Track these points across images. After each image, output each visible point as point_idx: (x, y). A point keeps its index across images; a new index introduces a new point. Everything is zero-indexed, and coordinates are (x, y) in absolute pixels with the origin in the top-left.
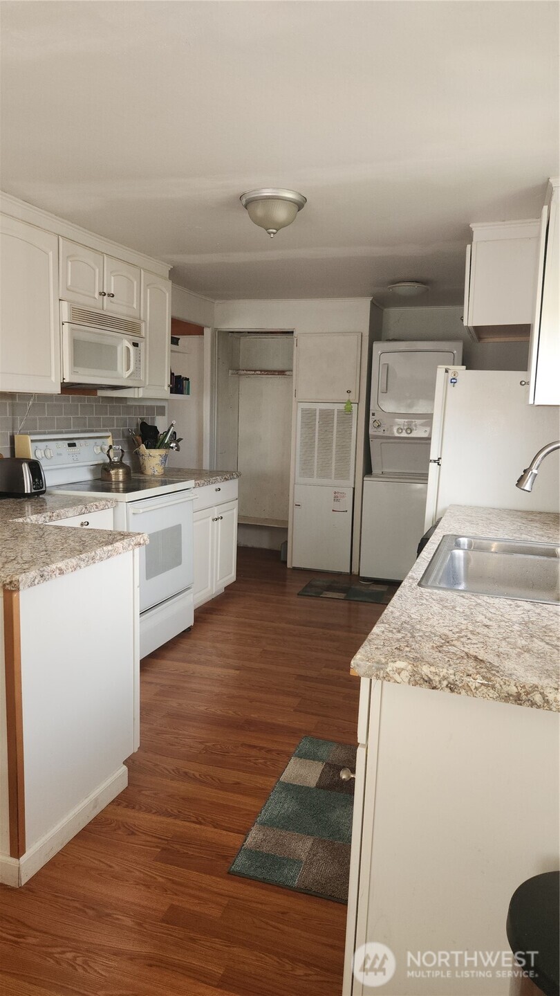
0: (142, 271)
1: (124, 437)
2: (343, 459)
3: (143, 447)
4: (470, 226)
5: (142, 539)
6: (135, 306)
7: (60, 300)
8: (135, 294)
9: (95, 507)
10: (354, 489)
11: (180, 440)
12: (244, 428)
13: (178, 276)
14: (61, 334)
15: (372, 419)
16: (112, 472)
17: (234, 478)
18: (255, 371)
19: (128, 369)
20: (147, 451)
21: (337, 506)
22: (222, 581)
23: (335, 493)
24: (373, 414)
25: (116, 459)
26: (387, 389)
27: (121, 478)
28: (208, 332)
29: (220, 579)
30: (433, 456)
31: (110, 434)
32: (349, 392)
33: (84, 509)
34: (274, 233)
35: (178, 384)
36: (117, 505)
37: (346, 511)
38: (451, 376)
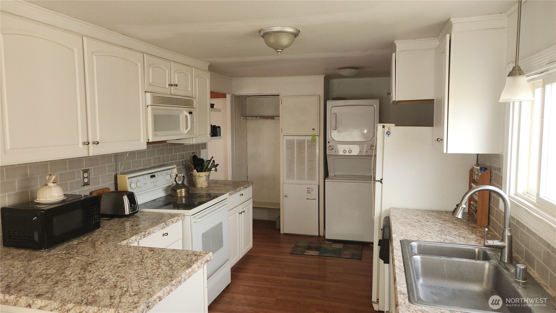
0: (193, 69)
1: (183, 165)
2: (311, 168)
3: (195, 171)
4: (395, 42)
5: (209, 257)
6: (189, 89)
7: (145, 92)
8: (189, 82)
9: (171, 222)
10: (319, 185)
11: (217, 165)
12: (251, 150)
13: (213, 69)
14: (146, 113)
15: (328, 145)
16: (178, 191)
17: (250, 186)
18: (256, 117)
19: (187, 128)
20: (198, 174)
21: (309, 196)
22: (245, 249)
23: (308, 188)
24: (329, 142)
25: (180, 182)
26: (336, 128)
27: (183, 194)
28: (228, 96)
29: (244, 249)
30: (378, 178)
31: (175, 166)
32: (313, 129)
33: (165, 225)
34: (280, 52)
35: (215, 131)
36: (184, 217)
37: (315, 199)
38: (386, 130)
